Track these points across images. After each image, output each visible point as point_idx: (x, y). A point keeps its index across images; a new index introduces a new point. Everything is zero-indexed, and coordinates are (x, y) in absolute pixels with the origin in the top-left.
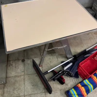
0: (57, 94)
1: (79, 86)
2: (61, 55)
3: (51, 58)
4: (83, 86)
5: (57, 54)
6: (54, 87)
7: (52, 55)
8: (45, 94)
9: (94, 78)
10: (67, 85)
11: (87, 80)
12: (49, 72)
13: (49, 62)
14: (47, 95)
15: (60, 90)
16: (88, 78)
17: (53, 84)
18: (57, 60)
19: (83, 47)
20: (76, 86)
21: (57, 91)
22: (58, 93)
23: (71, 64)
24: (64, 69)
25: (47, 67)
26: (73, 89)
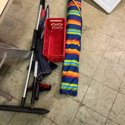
0: (55, 103)
1: (64, 74)
2: (18, 62)
3: (12, 77)
4: (67, 71)
5: (14, 66)
6: (47, 101)
7: (9, 73)
8: (46, 117)
9: (70, 51)
10: (55, 84)
11: (65, 61)
12: (24, 96)
13: (15, 84)
14: (47, 116)
15: (54, 96)
16: (64, 58)
17: (42, 99)
18: (20, 72)
19: (31, 28)
20: (63, 76)
21: (53, 101)
22: (55, 101)
23: (36, 63)
24: (35, 77)
25: (19, 92)
26: (63, 84)
